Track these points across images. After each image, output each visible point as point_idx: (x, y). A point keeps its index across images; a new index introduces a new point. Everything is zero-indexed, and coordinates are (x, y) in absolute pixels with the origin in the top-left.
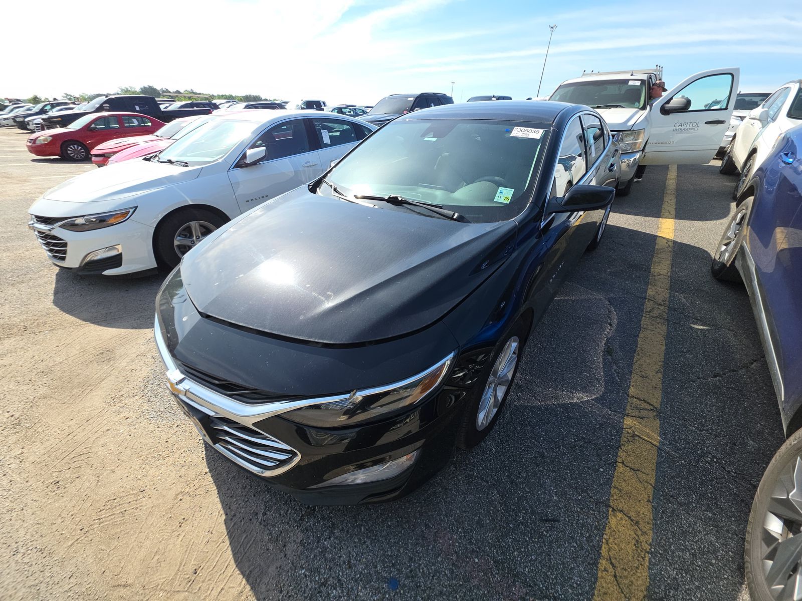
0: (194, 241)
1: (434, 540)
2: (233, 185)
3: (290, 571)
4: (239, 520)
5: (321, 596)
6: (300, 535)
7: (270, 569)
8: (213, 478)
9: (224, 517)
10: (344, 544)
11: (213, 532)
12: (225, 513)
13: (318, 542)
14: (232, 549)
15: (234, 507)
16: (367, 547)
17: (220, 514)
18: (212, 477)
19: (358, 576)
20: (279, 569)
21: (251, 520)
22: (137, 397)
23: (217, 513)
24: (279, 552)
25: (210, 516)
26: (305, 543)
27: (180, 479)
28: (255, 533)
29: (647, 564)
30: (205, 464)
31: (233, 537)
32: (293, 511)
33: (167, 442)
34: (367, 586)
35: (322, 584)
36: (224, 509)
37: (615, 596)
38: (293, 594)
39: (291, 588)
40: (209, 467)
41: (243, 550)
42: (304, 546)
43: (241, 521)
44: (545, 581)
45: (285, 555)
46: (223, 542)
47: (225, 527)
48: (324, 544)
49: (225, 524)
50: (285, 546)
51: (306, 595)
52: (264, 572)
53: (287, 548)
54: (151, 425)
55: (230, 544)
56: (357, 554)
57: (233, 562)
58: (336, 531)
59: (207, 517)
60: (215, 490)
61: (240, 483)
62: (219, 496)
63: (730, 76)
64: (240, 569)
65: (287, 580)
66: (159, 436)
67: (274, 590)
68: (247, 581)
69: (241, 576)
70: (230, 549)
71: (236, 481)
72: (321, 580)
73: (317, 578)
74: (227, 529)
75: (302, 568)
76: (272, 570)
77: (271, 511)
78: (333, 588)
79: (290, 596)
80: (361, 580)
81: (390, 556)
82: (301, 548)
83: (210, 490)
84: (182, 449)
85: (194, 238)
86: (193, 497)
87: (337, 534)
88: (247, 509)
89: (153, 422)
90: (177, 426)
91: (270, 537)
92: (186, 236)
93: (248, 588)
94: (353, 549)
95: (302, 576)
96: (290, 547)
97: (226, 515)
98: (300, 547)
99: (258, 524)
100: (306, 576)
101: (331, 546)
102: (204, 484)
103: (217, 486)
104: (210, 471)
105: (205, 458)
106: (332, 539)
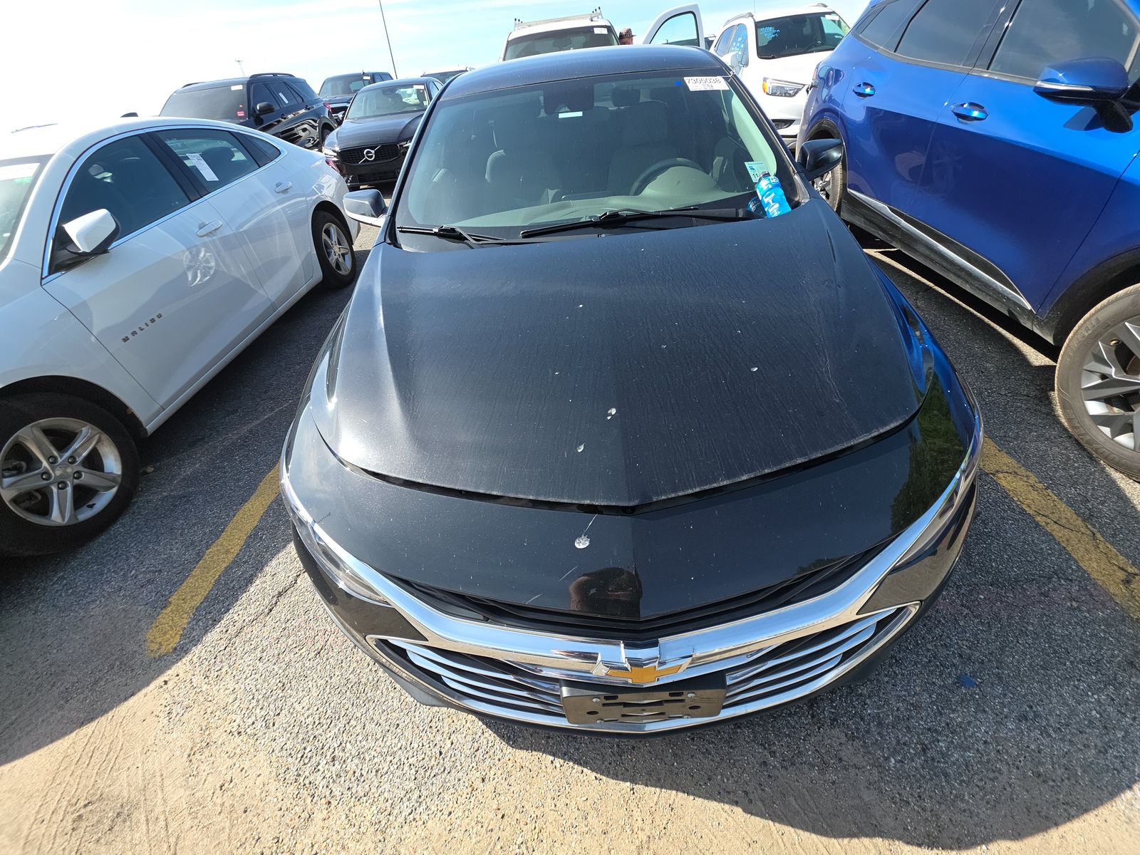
0: (46, 472)
1: (937, 612)
2: (78, 313)
3: (882, 775)
4: (760, 792)
5: (938, 762)
6: (836, 732)
7: (865, 797)
8: (652, 786)
9: (738, 810)
10: (883, 694)
11: (756, 838)
12: (732, 805)
13: (862, 719)
14: (802, 829)
15: (731, 785)
16: (903, 675)
17: (729, 812)
18: (647, 785)
19: (935, 707)
20: (872, 787)
21: (769, 776)
22: (318, 817)
23: (725, 814)
24: (845, 772)
25: (721, 827)
26: (853, 733)
27: (610, 835)
28: (796, 783)
29: (1055, 497)
30: (612, 782)
31: (783, 817)
32: (796, 718)
33: (503, 817)
34: (954, 707)
35: (924, 750)
36: (723, 802)
37: (1073, 536)
38: (919, 791)
39: (908, 789)
40: (624, 780)
41: (814, 815)
42: (858, 738)
43: (763, 790)
44: (1035, 567)
45: (855, 766)
46: (783, 834)
47: (758, 819)
48: (869, 715)
49: (752, 814)
50: (840, 760)
51: (928, 777)
52: (864, 807)
53: (845, 758)
54: (430, 824)
55: (792, 826)
56: (905, 691)
57: (824, 839)
58: (860, 691)
59: (720, 834)
60: (677, 795)
61: (693, 753)
62: (694, 794)
63: (691, 15)
64: (844, 837)
65: (894, 785)
66: (473, 824)
67: (899, 811)
68: (867, 836)
69: (855, 841)
70: (800, 832)
71: (685, 757)
72: (918, 748)
73: (911, 751)
74: (762, 816)
75: (887, 759)
76: (868, 796)
77: (774, 743)
78: (936, 743)
79: (920, 797)
80: (943, 708)
81: (930, 661)
82: (858, 743)
83: (671, 802)
84: (545, 798)
85: (45, 464)
86: (665, 834)
87: (865, 692)
88: (747, 769)
89: (425, 817)
90: (483, 780)
91: (817, 768)
92: (18, 471)
93: (879, 841)
94: (897, 690)
95: (898, 765)
96: (846, 753)
97: (736, 803)
98: (855, 743)
99: (783, 771)
100: (901, 761)
101: (878, 709)
102: (653, 805)
103: (671, 788)
104: (633, 781)
105: (598, 776)
106: (868, 701)
